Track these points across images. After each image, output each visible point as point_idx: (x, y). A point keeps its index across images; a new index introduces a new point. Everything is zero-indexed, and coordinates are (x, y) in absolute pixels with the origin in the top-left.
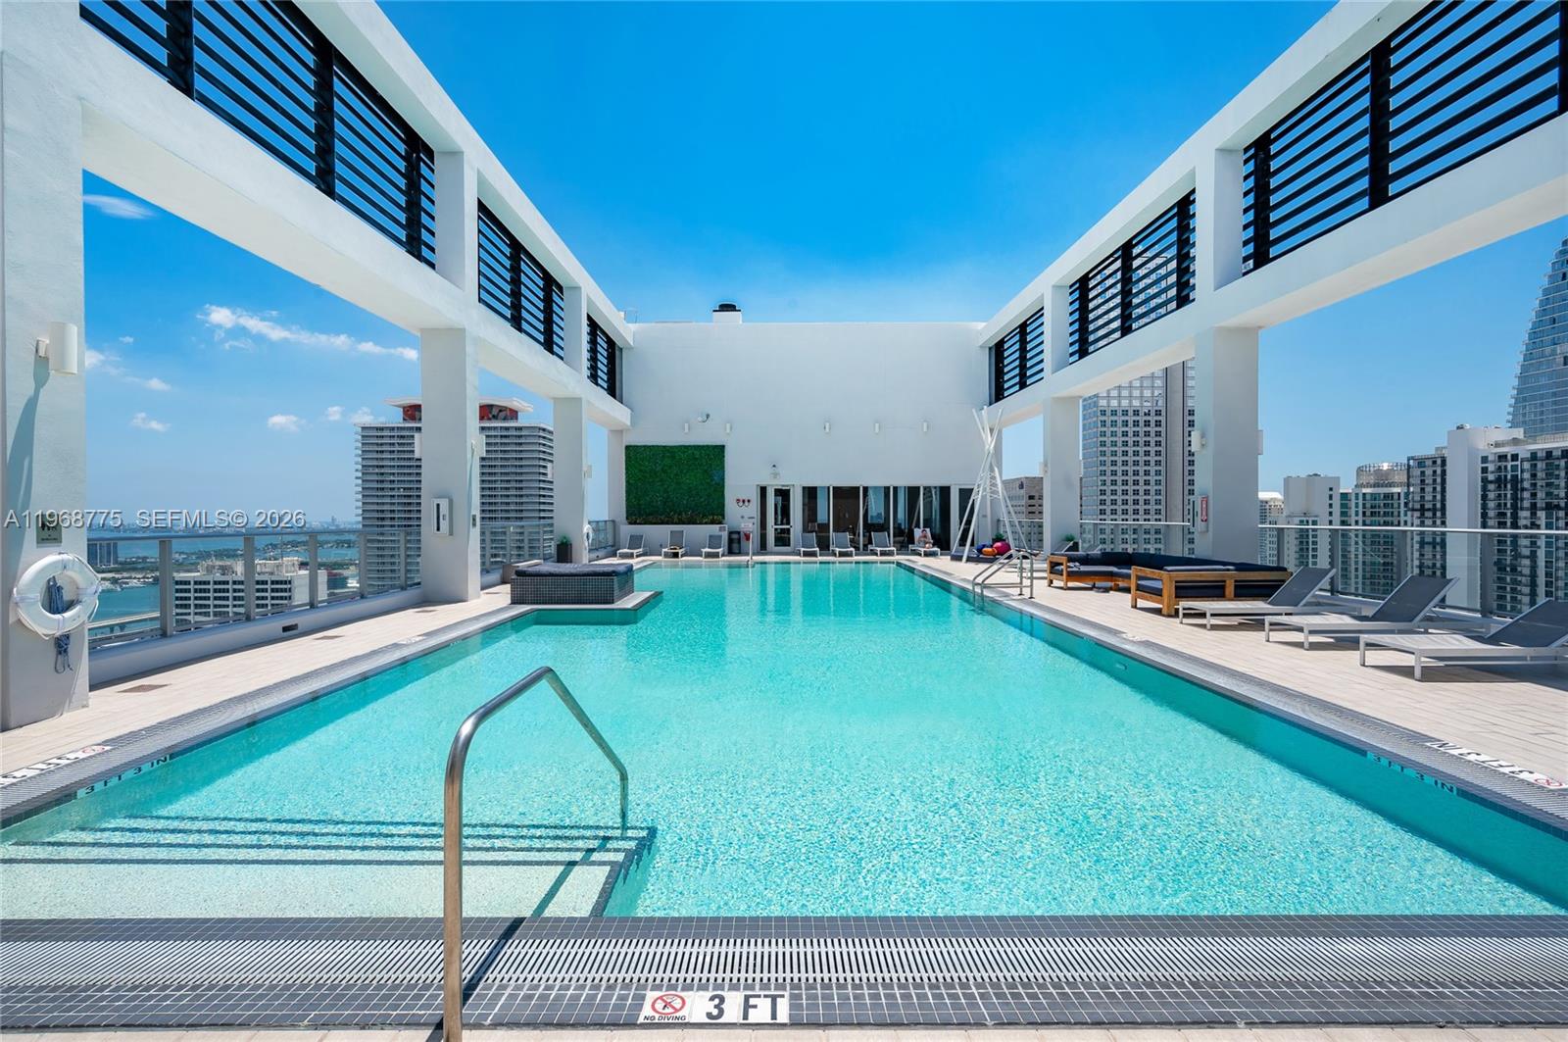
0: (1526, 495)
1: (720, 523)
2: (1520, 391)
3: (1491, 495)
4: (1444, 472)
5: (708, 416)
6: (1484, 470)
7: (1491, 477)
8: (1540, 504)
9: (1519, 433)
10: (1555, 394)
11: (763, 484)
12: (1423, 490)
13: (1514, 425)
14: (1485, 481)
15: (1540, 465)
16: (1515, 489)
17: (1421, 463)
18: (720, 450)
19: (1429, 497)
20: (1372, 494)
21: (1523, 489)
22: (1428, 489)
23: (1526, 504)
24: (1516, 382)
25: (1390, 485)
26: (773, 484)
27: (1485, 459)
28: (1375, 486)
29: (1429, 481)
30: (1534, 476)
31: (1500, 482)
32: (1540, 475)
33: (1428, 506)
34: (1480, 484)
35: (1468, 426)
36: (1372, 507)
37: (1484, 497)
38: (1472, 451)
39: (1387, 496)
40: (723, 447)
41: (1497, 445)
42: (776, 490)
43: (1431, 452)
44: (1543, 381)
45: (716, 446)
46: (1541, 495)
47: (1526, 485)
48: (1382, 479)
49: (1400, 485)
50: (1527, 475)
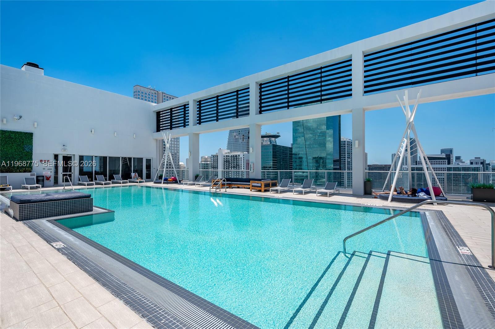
0: (231, 164)
1: (30, 172)
2: (228, 142)
3: (225, 164)
4: (217, 159)
5: (21, 117)
6: (224, 158)
7: (225, 160)
8: (233, 166)
9: (229, 151)
10: (233, 143)
11: (56, 153)
12: (214, 163)
13: (228, 149)
14: (224, 161)
15: (233, 158)
16: (229, 163)
17: (214, 157)
18: (30, 136)
19: (215, 165)
20: (204, 164)
21: (230, 163)
22: (215, 163)
23: (231, 166)
24: (228, 140)
25: (207, 161)
26: (62, 153)
27: (224, 156)
28: (205, 161)
29: (215, 161)
30: (232, 160)
31: (226, 161)
32: (233, 160)
33: (215, 166)
34: (223, 162)
35: (221, 149)
36: (204, 167)
37: (224, 165)
38: (222, 154)
39: (207, 164)
40: (32, 134)
41: (226, 153)
42: (63, 156)
43: (215, 154)
44: (232, 140)
45: (27, 133)
46: (233, 164)
47: (230, 162)
48: (206, 160)
49: (210, 161)
50: (231, 160)
